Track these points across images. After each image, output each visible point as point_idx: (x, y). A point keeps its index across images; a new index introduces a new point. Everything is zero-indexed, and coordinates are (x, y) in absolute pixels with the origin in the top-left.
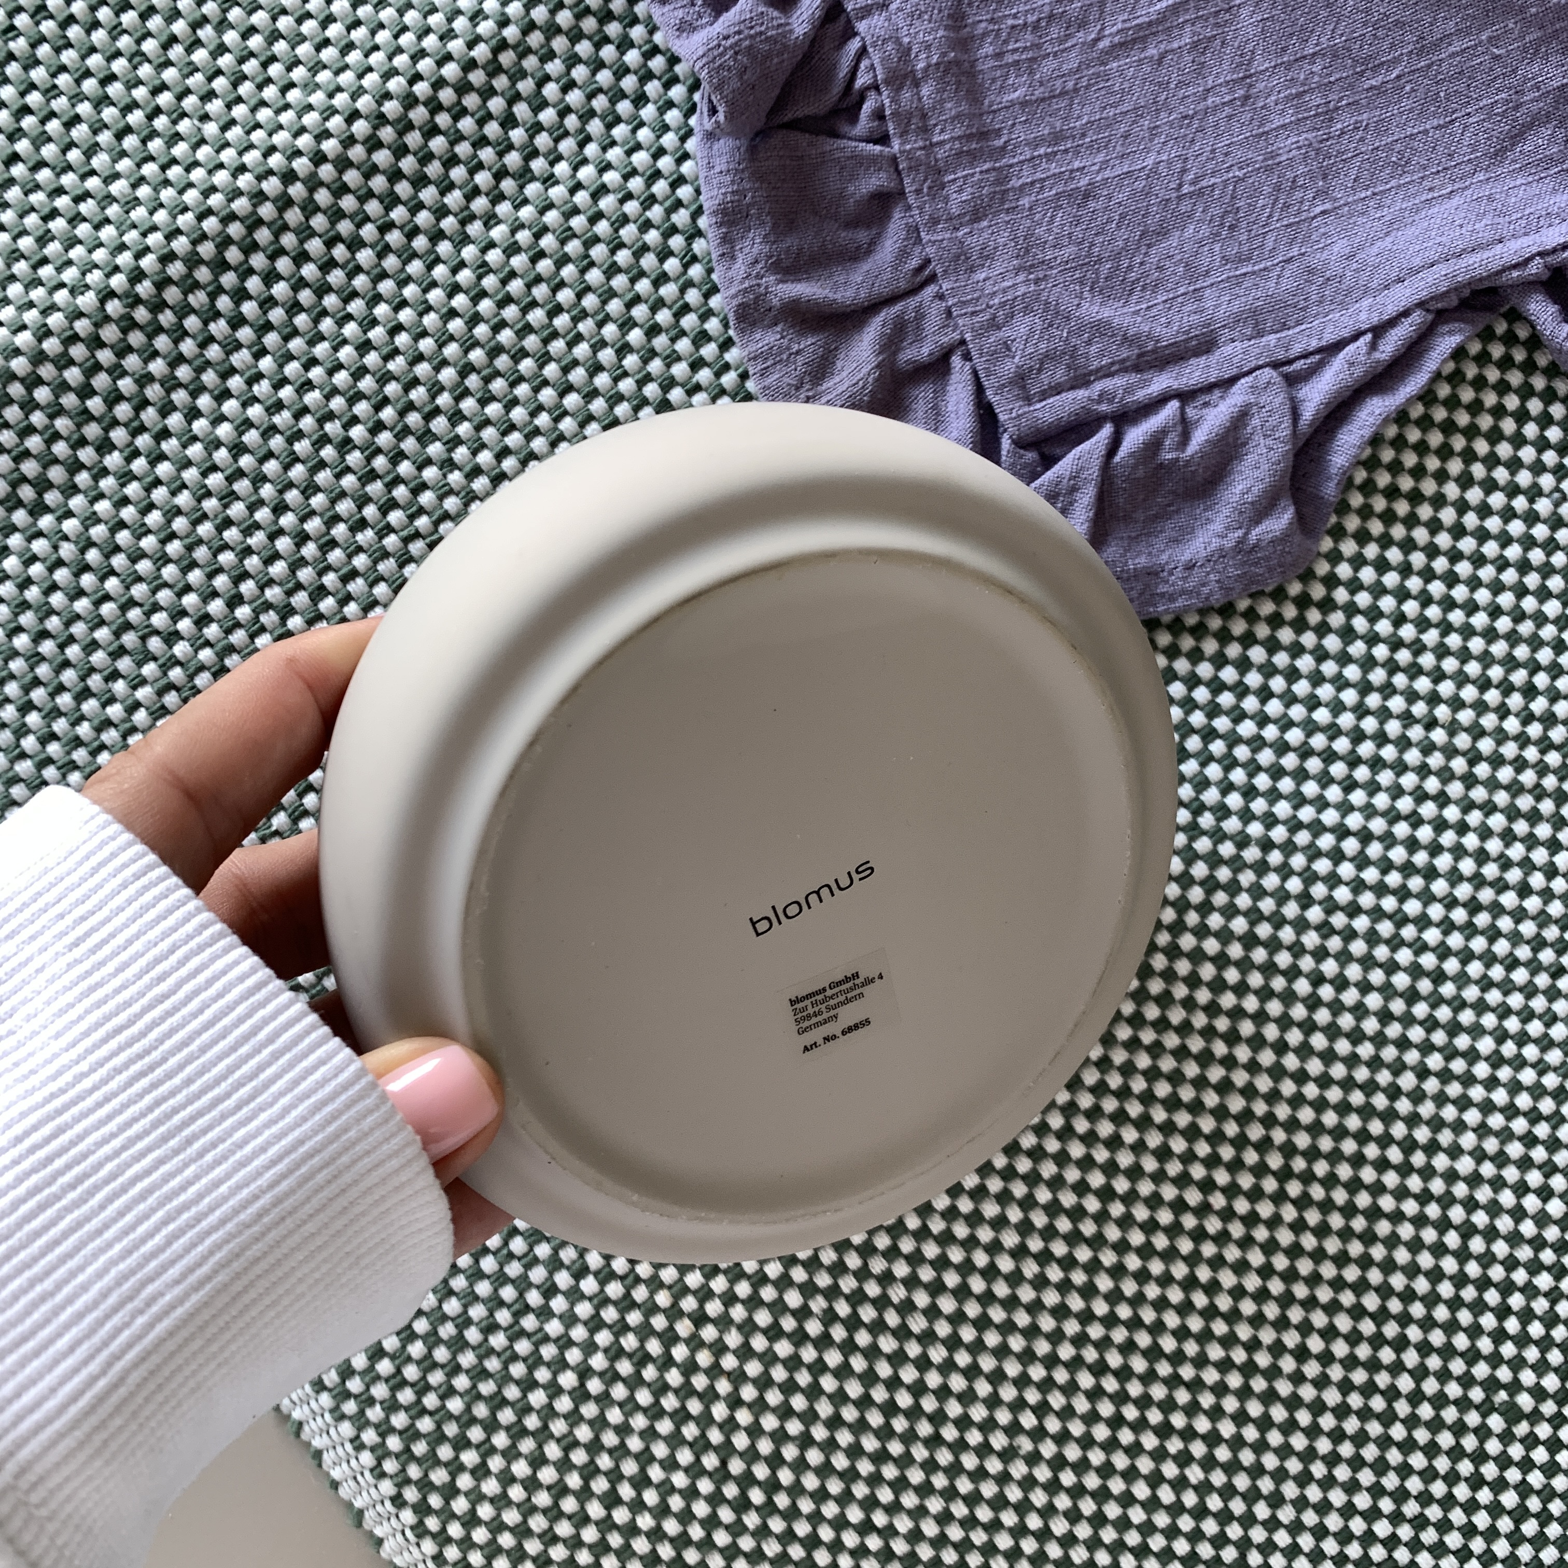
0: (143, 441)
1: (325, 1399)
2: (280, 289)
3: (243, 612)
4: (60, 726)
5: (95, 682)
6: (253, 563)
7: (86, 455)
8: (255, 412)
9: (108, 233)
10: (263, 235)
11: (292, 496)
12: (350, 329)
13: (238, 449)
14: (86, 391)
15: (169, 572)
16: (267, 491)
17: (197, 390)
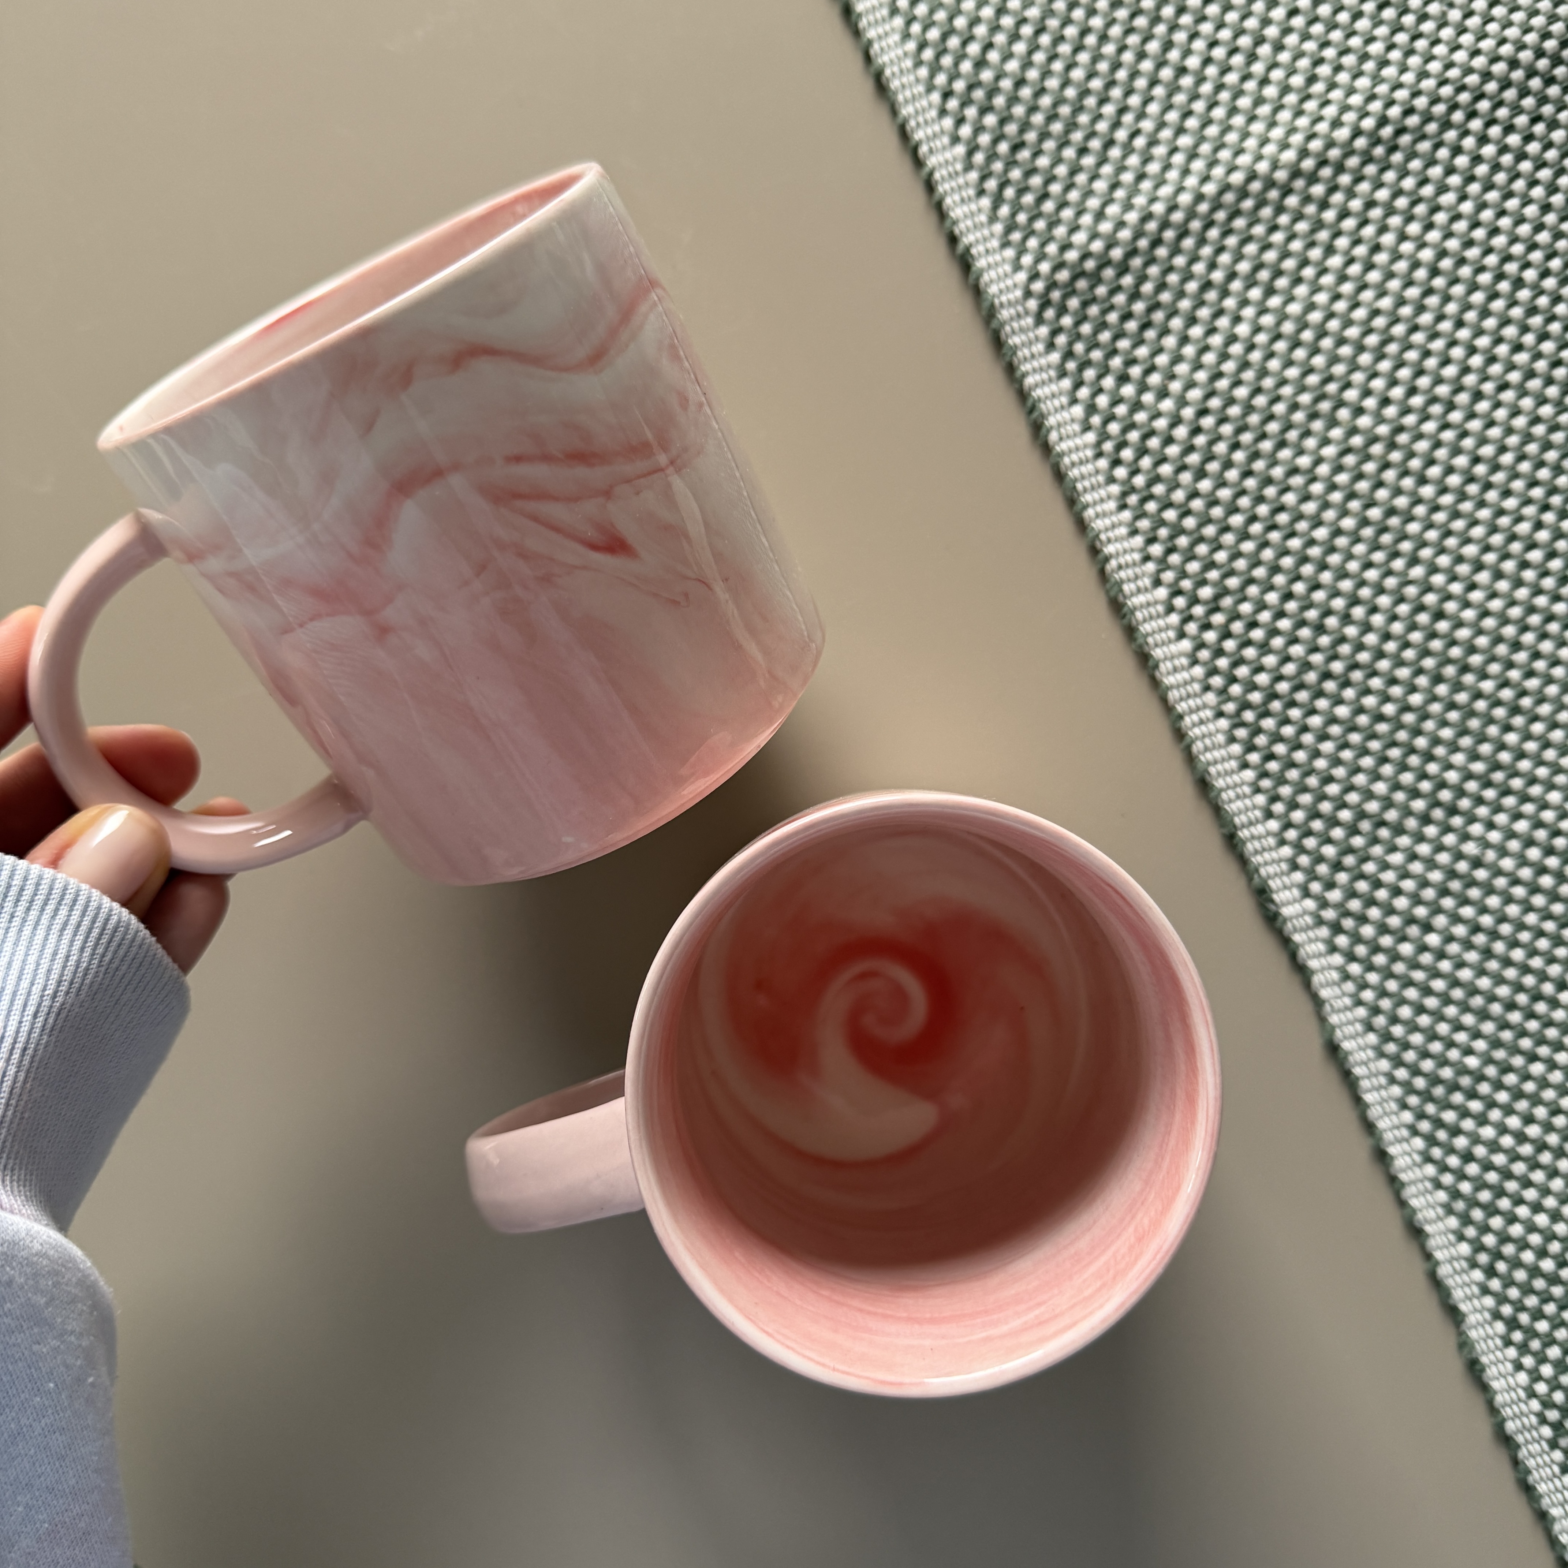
0: (1361, 251)
1: (1372, 1038)
2: (1489, 150)
3: (1417, 401)
4: (1259, 465)
5: (1292, 435)
6: (1431, 363)
7: (1315, 254)
8: (1453, 244)
9: (1363, 83)
10: (1484, 105)
11: (1471, 316)
12: (1538, 192)
13: (1435, 272)
14: (1324, 205)
15: (1365, 359)
16: (1451, 308)
17: (1410, 218)
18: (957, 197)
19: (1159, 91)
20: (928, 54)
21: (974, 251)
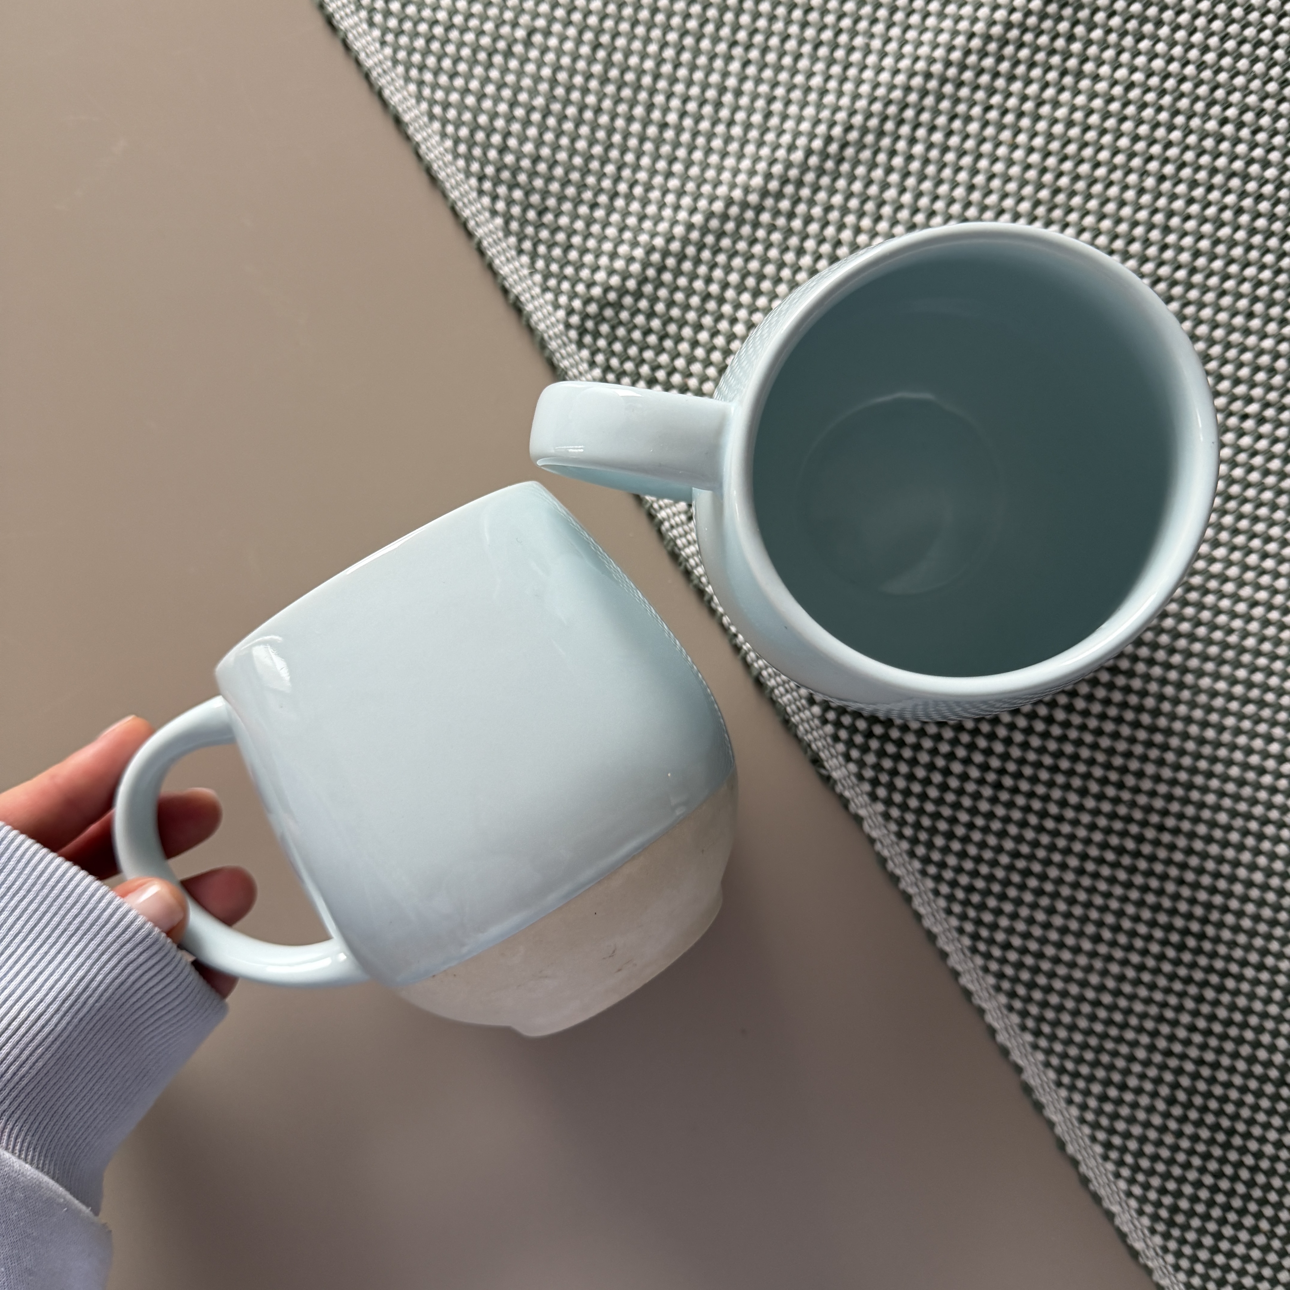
18: (503, 258)
19: (648, 146)
20: (462, 148)
21: (522, 299)
